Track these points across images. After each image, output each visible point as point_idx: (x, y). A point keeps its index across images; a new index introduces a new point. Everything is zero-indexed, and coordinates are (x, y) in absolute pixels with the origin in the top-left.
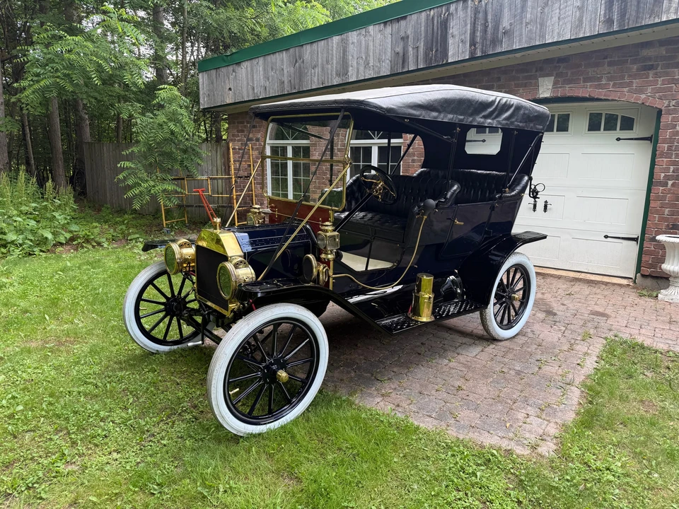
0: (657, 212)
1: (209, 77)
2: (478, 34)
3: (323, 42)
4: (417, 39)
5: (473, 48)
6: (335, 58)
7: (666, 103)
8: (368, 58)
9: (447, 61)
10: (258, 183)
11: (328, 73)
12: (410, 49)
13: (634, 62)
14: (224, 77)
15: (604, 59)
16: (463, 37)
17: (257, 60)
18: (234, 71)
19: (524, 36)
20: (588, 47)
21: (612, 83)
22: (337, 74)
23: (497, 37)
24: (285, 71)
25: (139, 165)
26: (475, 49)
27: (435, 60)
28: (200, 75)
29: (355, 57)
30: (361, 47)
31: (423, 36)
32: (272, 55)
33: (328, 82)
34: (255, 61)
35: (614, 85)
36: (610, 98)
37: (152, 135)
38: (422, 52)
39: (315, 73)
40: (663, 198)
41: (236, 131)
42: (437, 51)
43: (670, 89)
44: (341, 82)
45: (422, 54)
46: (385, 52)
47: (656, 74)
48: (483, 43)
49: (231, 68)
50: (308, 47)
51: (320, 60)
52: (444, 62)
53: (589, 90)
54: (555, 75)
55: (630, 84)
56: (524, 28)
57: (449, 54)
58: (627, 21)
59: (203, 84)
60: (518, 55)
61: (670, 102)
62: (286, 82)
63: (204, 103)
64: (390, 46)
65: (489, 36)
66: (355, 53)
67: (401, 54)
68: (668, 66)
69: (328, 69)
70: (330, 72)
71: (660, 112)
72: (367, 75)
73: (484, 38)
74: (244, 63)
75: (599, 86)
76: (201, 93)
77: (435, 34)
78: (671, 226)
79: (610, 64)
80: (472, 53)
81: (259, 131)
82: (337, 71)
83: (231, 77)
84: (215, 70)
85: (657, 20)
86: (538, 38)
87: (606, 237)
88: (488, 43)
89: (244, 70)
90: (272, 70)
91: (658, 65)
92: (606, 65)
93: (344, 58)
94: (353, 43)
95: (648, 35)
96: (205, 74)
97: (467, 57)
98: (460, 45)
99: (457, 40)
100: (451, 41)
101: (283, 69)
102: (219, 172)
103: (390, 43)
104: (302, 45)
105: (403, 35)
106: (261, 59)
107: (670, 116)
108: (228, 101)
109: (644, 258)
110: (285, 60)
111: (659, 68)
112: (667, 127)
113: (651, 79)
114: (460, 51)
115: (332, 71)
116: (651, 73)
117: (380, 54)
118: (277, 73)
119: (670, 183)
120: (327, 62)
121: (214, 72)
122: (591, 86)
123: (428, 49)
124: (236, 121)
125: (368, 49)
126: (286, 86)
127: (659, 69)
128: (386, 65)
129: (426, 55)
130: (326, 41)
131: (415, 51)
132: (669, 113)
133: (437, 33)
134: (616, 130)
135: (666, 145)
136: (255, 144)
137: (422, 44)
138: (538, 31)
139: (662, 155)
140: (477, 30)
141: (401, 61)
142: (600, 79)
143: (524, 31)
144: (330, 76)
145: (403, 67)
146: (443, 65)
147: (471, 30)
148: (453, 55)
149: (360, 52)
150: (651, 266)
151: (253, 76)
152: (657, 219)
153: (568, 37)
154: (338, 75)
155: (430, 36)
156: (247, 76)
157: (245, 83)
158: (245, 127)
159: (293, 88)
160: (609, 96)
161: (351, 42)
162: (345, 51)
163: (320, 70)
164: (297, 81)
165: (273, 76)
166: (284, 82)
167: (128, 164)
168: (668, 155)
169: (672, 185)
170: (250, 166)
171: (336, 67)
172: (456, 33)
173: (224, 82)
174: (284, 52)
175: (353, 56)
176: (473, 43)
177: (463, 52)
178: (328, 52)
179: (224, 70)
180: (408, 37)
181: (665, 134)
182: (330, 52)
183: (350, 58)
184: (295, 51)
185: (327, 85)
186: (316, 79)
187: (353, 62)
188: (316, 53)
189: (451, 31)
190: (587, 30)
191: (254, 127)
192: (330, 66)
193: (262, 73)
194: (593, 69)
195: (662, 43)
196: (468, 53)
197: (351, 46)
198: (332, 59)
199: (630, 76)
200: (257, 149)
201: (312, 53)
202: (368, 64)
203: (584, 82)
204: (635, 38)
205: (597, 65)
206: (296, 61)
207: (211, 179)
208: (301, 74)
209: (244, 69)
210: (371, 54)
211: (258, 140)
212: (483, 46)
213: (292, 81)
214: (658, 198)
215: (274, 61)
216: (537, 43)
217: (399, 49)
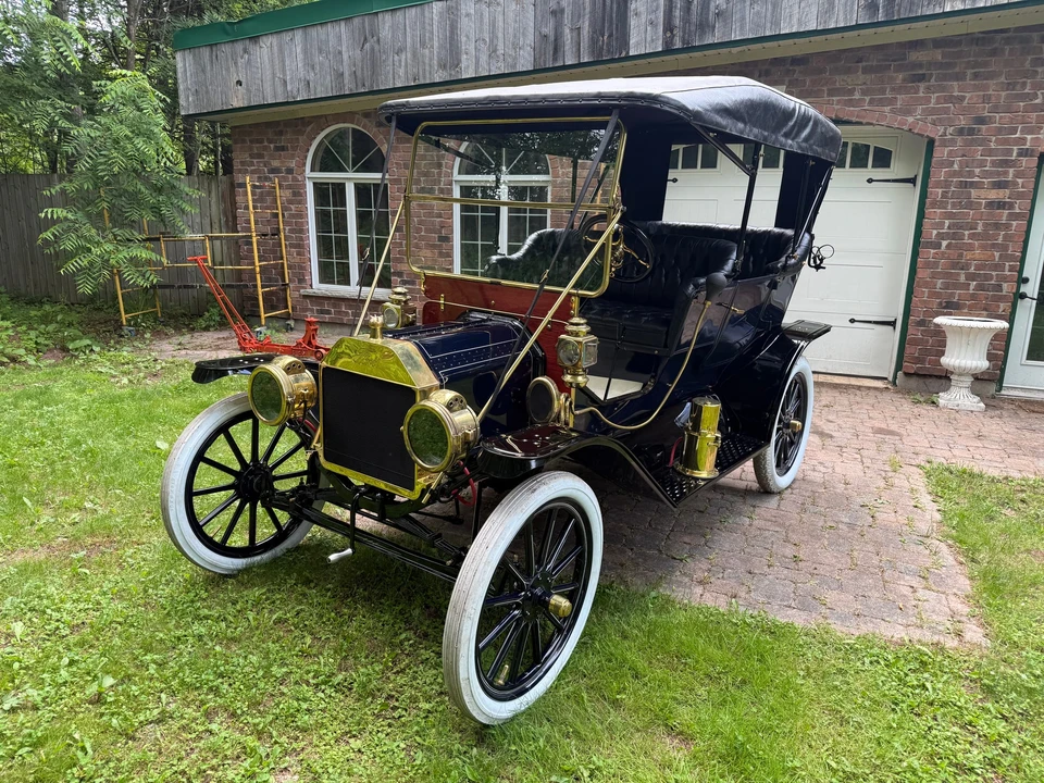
0: (926, 285)
1: (198, 62)
2: (677, 13)
3: (414, 10)
4: (577, 16)
5: (668, 35)
6: (436, 39)
7: (941, 130)
8: (495, 41)
9: (628, 53)
10: (292, 246)
11: (424, 63)
12: (567, 31)
13: (899, 69)
14: (227, 60)
15: (858, 62)
16: (653, 17)
17: (290, 34)
18: (245, 51)
19: (748, 20)
20: (835, 43)
21: (867, 99)
22: (440, 66)
23: (707, 19)
24: (345, 57)
25: (80, 214)
26: (673, 36)
27: (608, 51)
28: (179, 56)
29: (472, 36)
30: (482, 21)
31: (588, 10)
32: (319, 28)
33: (424, 78)
34: (286, 37)
35: (871, 102)
36: (864, 121)
37: (102, 160)
38: (586, 37)
39: (400, 61)
40: (936, 264)
41: (247, 155)
42: (610, 36)
43: (946, 111)
44: (448, 79)
45: (586, 40)
46: (524, 34)
47: (928, 88)
48: (684, 28)
49: (239, 47)
50: (388, 17)
51: (409, 40)
52: (623, 55)
53: (836, 107)
54: (786, 83)
55: (892, 101)
56: (748, 8)
57: (631, 42)
58: (896, 8)
59: (185, 71)
60: (735, 50)
61: (946, 129)
62: (346, 74)
63: (187, 105)
64: (532, 24)
65: (694, 18)
66: (472, 31)
67: (552, 38)
68: (945, 78)
69: (423, 56)
70: (427, 61)
71: (931, 142)
72: (492, 68)
73: (686, 20)
74: (265, 39)
75: (850, 103)
76: (181, 87)
77: (608, 8)
78: (944, 304)
79: (866, 71)
80: (668, 43)
81: (293, 157)
82: (440, 60)
83: (241, 62)
84: (208, 49)
85: (938, 10)
86: (768, 25)
87: (852, 321)
88: (693, 28)
89: (265, 51)
90: (320, 52)
91: (931, 75)
92: (860, 72)
93: (452, 38)
94: (468, 15)
95: (919, 31)
96: (189, 57)
97: (660, 49)
98: (649, 28)
99: (644, 20)
100: (633, 22)
101: (340, 53)
102: (216, 226)
103: (532, 19)
104: (377, 13)
105: (555, 7)
106: (299, 35)
107: (947, 149)
108: (236, 104)
109: (909, 350)
110: (344, 37)
111: (933, 80)
112: (942, 164)
113: (921, 95)
114: (649, 39)
115: (431, 59)
116: (922, 86)
117: (515, 36)
118: (331, 57)
119: (944, 243)
120: (423, 45)
121: (206, 52)
122: (839, 102)
123: (597, 32)
124: (247, 139)
125: (494, 26)
126: (346, 81)
127: (933, 82)
128: (526, 55)
129: (593, 41)
130: (419, 8)
131: (575, 34)
132: (944, 144)
133: (611, 8)
134: (866, 167)
135: (940, 191)
136: (285, 179)
137: (587, 23)
138: (769, 15)
139: (934, 205)
140: (676, 7)
141: (551, 49)
142: (851, 92)
143: (748, 12)
144: (427, 68)
145: (555, 59)
146: (620, 60)
147: (665, 5)
148: (638, 44)
149: (481, 31)
150: (918, 360)
151: (283, 61)
152: (926, 295)
153: (812, 26)
154: (443, 66)
155: (599, 11)
156: (272, 61)
157: (268, 72)
158: (265, 148)
159: (359, 84)
160: (864, 118)
161: (463, 12)
162: (453, 28)
163: (409, 55)
164: (368, 73)
165: (321, 64)
166: (342, 74)
167: (60, 212)
168: (943, 205)
169: (948, 246)
170: (276, 215)
171: (438, 53)
172: (642, 9)
173: (228, 70)
174: (343, 24)
175: (467, 37)
176: (669, 27)
177: (653, 40)
178: (424, 28)
179: (226, 48)
180: (562, 11)
181: (939, 174)
182: (428, 27)
183: (464, 39)
184: (364, 23)
185: (422, 82)
186: (401, 72)
187: (468, 46)
188: (402, 27)
189: (633, 6)
190: (841, 17)
191: (283, 149)
192: (427, 51)
193: (300, 57)
194: (842, 77)
195: (938, 43)
196: (661, 42)
197: (465, 20)
198: (431, 39)
199: (893, 89)
200: (289, 187)
201: (394, 28)
202: (495, 51)
203: (829, 95)
204: (902, 33)
205: (848, 71)
206: (365, 39)
207: (211, 238)
208: (374, 62)
209: (266, 48)
210: (500, 35)
211: (290, 171)
212: (684, 32)
213: (359, 73)
214: (928, 265)
215: (323, 37)
216: (768, 34)
217: (548, 30)
